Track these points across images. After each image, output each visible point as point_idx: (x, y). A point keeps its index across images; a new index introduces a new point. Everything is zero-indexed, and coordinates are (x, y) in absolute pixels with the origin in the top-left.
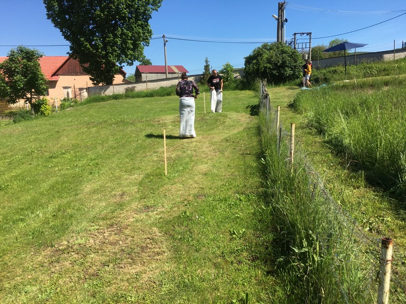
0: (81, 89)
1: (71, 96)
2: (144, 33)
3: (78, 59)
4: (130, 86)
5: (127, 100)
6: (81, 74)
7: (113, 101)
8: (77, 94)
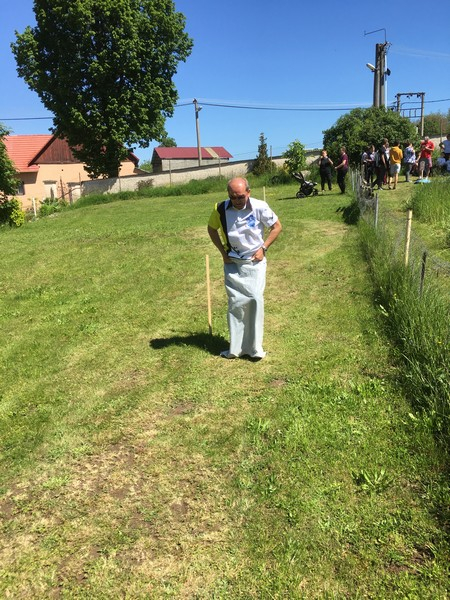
0: (71, 185)
1: (57, 195)
2: (165, 97)
3: (66, 138)
4: (145, 179)
5: (141, 201)
6: (72, 162)
7: (119, 203)
8: (66, 191)
